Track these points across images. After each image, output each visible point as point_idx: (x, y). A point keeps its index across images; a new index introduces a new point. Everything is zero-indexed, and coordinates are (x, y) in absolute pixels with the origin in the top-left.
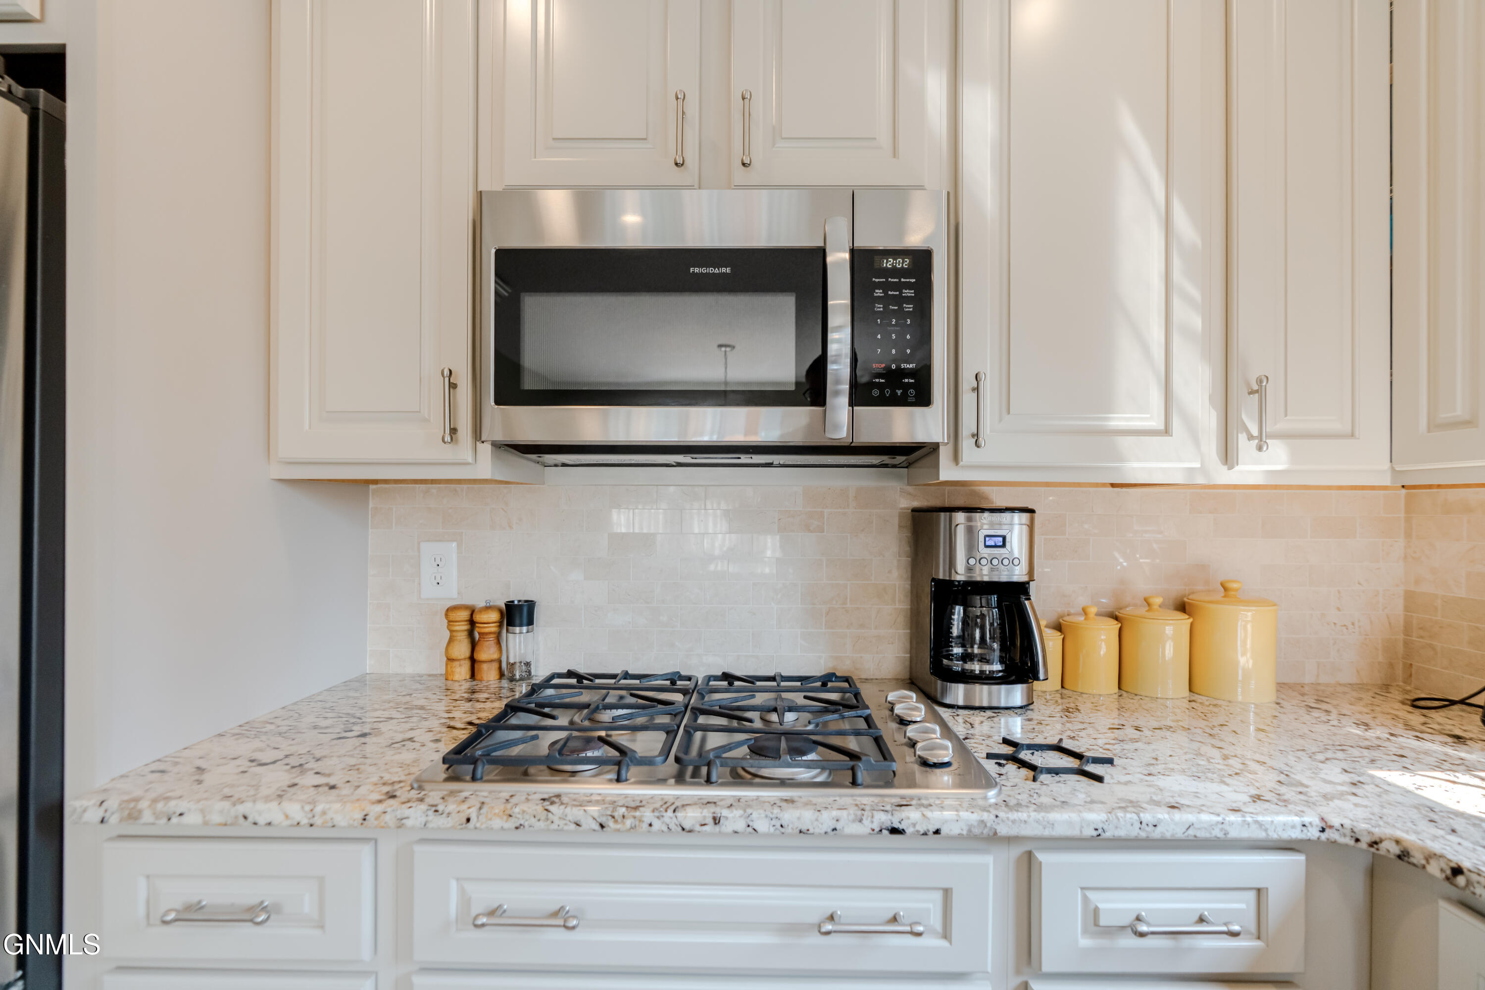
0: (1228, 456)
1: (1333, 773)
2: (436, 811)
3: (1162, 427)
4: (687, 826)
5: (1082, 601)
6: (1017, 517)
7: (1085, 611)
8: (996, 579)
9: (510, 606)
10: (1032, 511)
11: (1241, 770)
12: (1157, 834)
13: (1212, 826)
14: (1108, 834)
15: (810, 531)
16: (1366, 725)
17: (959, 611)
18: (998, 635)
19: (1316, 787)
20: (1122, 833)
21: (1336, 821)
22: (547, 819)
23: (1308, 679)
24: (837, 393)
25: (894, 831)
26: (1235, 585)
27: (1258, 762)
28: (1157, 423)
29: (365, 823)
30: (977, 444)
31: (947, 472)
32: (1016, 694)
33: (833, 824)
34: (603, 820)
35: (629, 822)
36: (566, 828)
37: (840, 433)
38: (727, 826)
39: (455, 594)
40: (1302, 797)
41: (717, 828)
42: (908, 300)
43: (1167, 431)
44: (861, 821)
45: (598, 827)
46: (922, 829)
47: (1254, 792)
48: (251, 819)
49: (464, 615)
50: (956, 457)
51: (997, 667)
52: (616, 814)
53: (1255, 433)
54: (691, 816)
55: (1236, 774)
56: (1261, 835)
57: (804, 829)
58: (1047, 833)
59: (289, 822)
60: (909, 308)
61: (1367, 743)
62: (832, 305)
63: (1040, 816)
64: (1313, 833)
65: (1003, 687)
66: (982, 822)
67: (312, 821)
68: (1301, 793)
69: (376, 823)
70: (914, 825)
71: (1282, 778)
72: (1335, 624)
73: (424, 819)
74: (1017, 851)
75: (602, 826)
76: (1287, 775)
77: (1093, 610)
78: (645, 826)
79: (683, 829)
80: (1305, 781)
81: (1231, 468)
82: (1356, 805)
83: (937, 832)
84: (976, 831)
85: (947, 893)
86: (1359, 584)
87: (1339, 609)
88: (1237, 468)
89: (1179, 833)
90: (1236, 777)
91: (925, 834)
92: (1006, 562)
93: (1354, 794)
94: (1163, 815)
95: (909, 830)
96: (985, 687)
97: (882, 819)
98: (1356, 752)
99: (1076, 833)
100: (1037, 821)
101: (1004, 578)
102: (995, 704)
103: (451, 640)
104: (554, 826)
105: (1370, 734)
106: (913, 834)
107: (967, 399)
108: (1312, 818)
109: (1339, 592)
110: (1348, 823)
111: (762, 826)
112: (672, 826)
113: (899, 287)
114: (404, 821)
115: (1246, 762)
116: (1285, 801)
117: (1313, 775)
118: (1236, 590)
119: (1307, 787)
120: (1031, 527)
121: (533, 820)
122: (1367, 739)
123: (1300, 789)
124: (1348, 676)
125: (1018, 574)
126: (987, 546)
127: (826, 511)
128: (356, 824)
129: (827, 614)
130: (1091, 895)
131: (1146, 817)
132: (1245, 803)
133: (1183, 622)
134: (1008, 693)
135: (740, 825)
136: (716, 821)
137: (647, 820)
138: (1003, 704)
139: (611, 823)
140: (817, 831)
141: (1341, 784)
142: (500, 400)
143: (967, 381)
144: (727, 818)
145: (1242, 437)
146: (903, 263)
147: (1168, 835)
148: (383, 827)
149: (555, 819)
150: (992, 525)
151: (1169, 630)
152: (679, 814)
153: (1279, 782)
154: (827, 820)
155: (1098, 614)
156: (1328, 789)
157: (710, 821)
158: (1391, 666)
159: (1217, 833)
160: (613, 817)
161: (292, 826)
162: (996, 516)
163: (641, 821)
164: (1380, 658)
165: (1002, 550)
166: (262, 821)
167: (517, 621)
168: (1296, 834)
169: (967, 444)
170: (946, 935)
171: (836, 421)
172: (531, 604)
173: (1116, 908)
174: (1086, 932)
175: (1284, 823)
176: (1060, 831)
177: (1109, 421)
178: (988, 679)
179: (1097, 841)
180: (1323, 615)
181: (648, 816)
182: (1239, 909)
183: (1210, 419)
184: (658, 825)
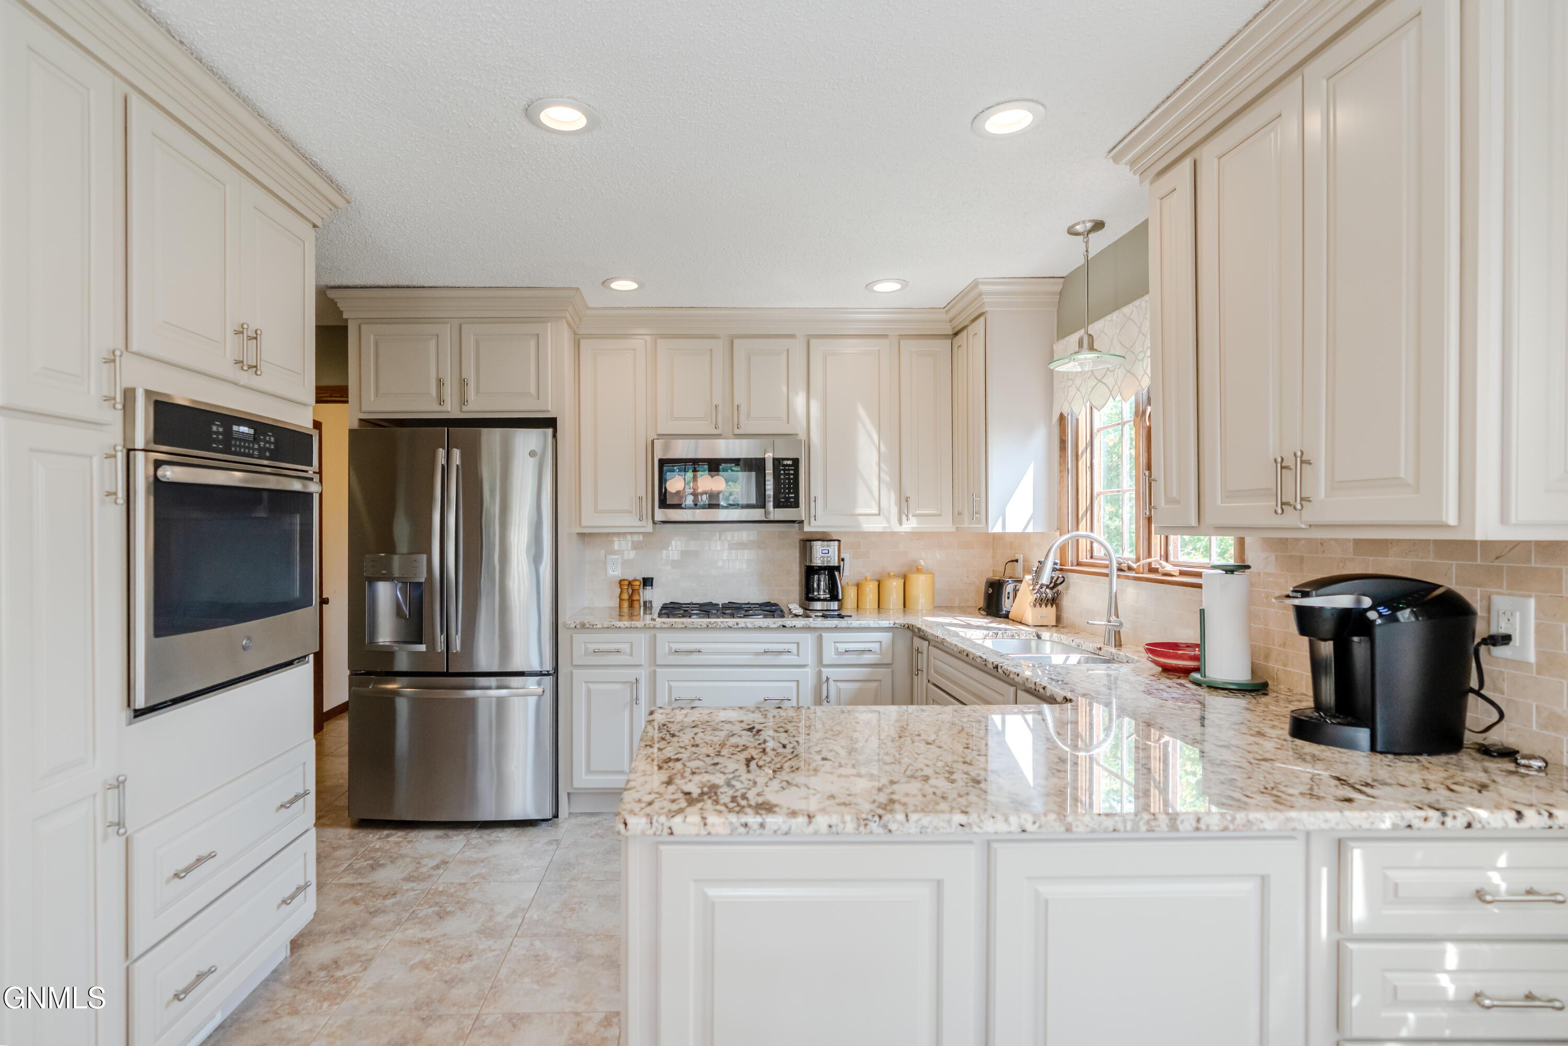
0: (900, 523)
2: (664, 623)
3: (878, 513)
5: (864, 575)
6: (836, 543)
7: (864, 579)
8: (827, 565)
9: (644, 579)
10: (839, 541)
12: (851, 626)
13: (866, 624)
14: (839, 626)
15: (762, 548)
17: (816, 576)
18: (828, 584)
20: (842, 626)
21: (897, 622)
24: (769, 501)
25: (784, 626)
26: (920, 568)
28: (875, 511)
29: (645, 626)
30: (817, 520)
31: (807, 528)
32: (835, 605)
33: (768, 625)
34: (708, 624)
36: (698, 627)
37: (771, 518)
39: (620, 575)
41: (737, 626)
42: (792, 474)
43: (879, 514)
44: (775, 624)
45: (706, 626)
46: (790, 625)
49: (627, 583)
50: (810, 524)
51: (828, 596)
53: (907, 515)
56: (878, 626)
57: (760, 626)
58: (823, 626)
59: (625, 626)
60: (792, 477)
62: (767, 473)
64: (892, 625)
65: (832, 603)
66: (807, 624)
67: (631, 626)
69: (648, 626)
72: (963, 582)
73: (661, 625)
74: (817, 633)
77: (868, 579)
78: (719, 626)
79: (729, 627)
81: (900, 526)
83: (795, 627)
84: (805, 626)
85: (798, 644)
87: (968, 577)
88: (904, 527)
89: (857, 626)
91: (792, 627)
92: (831, 559)
94: (854, 622)
95: (788, 626)
96: (825, 603)
97: (780, 623)
99: (830, 626)
100: (820, 623)
101: (830, 565)
102: (829, 608)
103: (621, 593)
106: (789, 628)
107: (812, 504)
108: (893, 622)
109: (965, 570)
111: (749, 624)
112: (726, 625)
113: (789, 470)
114: (655, 626)
120: (839, 546)
121: (689, 625)
125: (835, 563)
126: (824, 554)
129: (767, 581)
130: (836, 644)
131: (849, 622)
133: (901, 582)
135: (744, 626)
138: (832, 609)
140: (764, 627)
142: (660, 507)
143: (812, 499)
145: (904, 516)
146: (790, 462)
147: (854, 626)
148: (650, 628)
150: (825, 546)
151: (895, 584)
152: (728, 623)
154: (766, 624)
155: (870, 580)
157: (736, 624)
159: (867, 626)
160: (710, 624)
161: (626, 628)
162: (826, 543)
165: (829, 555)
166: (618, 626)
167: (648, 584)
168: (887, 626)
169: (812, 519)
170: (798, 655)
171: (769, 513)
172: (652, 579)
173: (842, 647)
174: (835, 654)
175: (885, 623)
176: (826, 626)
177: (859, 511)
178: (825, 600)
179: (836, 629)
180: (962, 580)
181: (720, 624)
182: (875, 647)
183: (894, 510)
184: (722, 626)
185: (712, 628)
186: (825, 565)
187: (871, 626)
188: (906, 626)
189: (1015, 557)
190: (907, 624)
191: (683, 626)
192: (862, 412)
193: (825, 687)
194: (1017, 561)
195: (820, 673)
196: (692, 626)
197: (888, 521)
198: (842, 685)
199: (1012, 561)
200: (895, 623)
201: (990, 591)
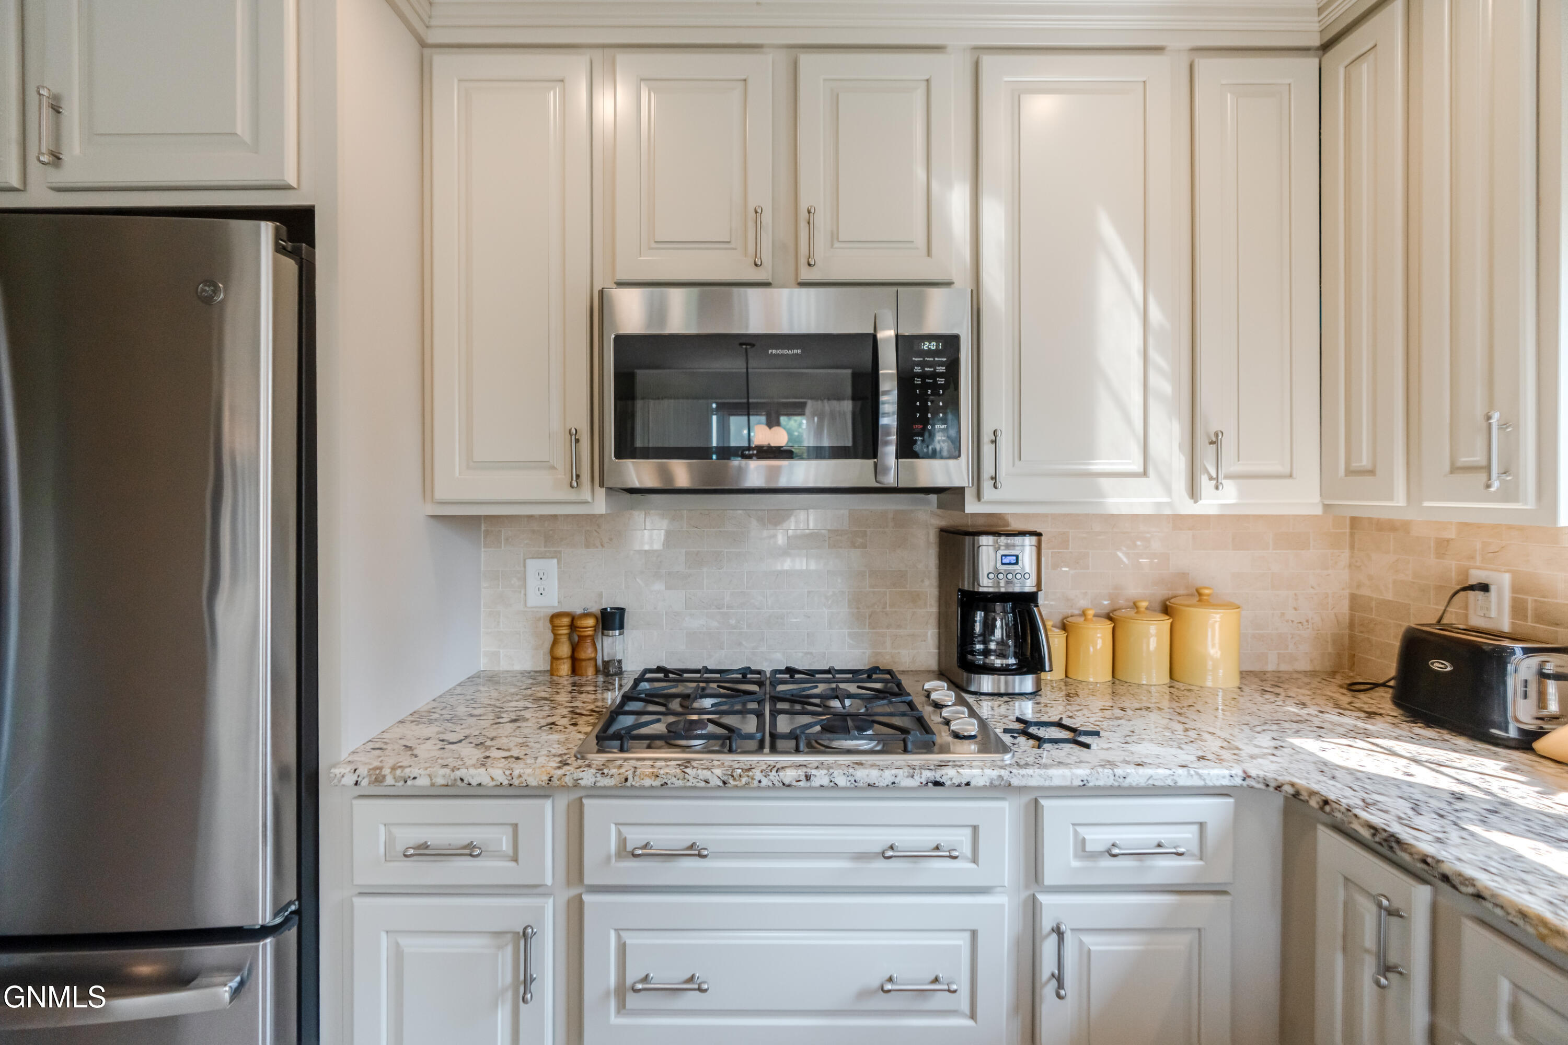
0: (1195, 493)
1: (1265, 741)
2: (603, 773)
3: (1141, 470)
4: (787, 782)
5: (1083, 603)
6: (1029, 541)
7: (1084, 614)
8: (1010, 590)
9: (604, 612)
10: (1039, 535)
11: (1196, 739)
12: (1126, 783)
13: (1166, 777)
14: (1091, 784)
15: (855, 547)
16: (1304, 704)
17: (979, 616)
18: (1012, 633)
19: (1247, 750)
20: (1101, 783)
21: (1253, 773)
22: (684, 779)
23: (1271, 667)
24: (887, 443)
25: (937, 784)
26: (1207, 591)
27: (1210, 733)
28: (1137, 467)
29: (551, 783)
30: (995, 486)
31: (971, 507)
32: (1027, 683)
33: (892, 779)
34: (725, 778)
35: (744, 780)
36: (698, 785)
37: (890, 480)
38: (816, 782)
39: (556, 604)
40: (1235, 757)
41: (808, 784)
42: (941, 375)
44: (912, 776)
45: (721, 784)
46: (956, 782)
47: (1200, 754)
48: (466, 781)
49: (566, 621)
50: (979, 496)
51: (1012, 661)
52: (734, 774)
53: (1214, 476)
54: (789, 775)
55: (1192, 742)
56: (1200, 783)
57: (872, 783)
58: (1047, 784)
59: (494, 783)
61: (1299, 718)
62: (882, 374)
63: (1042, 771)
64: (1238, 781)
65: (1017, 678)
66: (1001, 777)
67: (510, 782)
68: (1235, 754)
69: (558, 782)
70: (951, 779)
71: (1225, 744)
72: (1292, 621)
73: (593, 780)
74: (1026, 798)
75: (724, 783)
76: (1229, 742)
77: (1091, 613)
78: (756, 783)
79: (784, 784)
80: (1241, 747)
81: (1196, 502)
82: (1272, 762)
83: (968, 784)
84: (996, 783)
85: (975, 828)
86: (1312, 587)
87: (1295, 609)
88: (1200, 502)
89: (1142, 782)
90: (1191, 744)
91: (959, 786)
92: (1018, 576)
93: (1274, 755)
94: (1131, 770)
95: (948, 783)
96: (1002, 678)
97: (928, 775)
98: (1287, 725)
99: (1068, 783)
100: (1040, 776)
101: (1017, 590)
102: (1010, 691)
103: (555, 643)
104: (689, 784)
105: (1304, 712)
106: (950, 786)
107: (987, 447)
108: (1237, 771)
109: (1295, 594)
110: (1261, 774)
111: (842, 781)
112: (776, 783)
113: (934, 365)
114: (579, 781)
115: (1202, 733)
116: (1221, 760)
117: (1248, 742)
118: (1208, 595)
119: (1240, 749)
120: (1039, 547)
121: (674, 780)
122: (1299, 716)
123: (1236, 752)
124: (1303, 665)
125: (1029, 586)
126: (1003, 564)
127: (868, 530)
128: (543, 784)
129: (870, 616)
130: (1079, 829)
131: (1119, 772)
132: (1192, 762)
133: (1165, 623)
134: (1021, 682)
135: (825, 781)
136: (808, 778)
137: (757, 778)
138: (1017, 691)
139: (731, 781)
140: (881, 784)
141: (1266, 748)
142: (619, 455)
143: (987, 436)
144: (815, 776)
145: (1204, 479)
146: (937, 346)
147: (1134, 784)
148: (563, 786)
149: (691, 778)
150: (1008, 546)
151: (1153, 629)
152: (781, 774)
153: (1222, 747)
154: (888, 777)
155: (1096, 616)
156: (1256, 751)
157: (803, 778)
158: (1339, 656)
159: (1169, 782)
160: (733, 776)
161: (497, 786)
162: (1010, 540)
163: (753, 779)
164: (1330, 649)
165: (1015, 567)
166: (474, 783)
167: (611, 626)
168: (1226, 782)
169: (987, 485)
170: (975, 860)
171: (886, 470)
172: (622, 611)
173: (1097, 838)
174: (1076, 856)
175: (1217, 775)
176: (1056, 782)
177: (1099, 466)
178: (1005, 671)
179: (1084, 790)
180: (1283, 614)
181: (758, 775)
182: (1187, 836)
183: (1179, 463)
184: (765, 782)
185: (736, 786)
186: (1003, 590)
187: (1181, 783)
188: (1288, 789)
189: (1467, 576)
190: (1293, 785)
191: (657, 783)
192: (1107, 230)
193: (1049, 947)
194: (1481, 587)
195: (1033, 908)
196: (680, 783)
197: (1168, 490)
198: (1095, 943)
199: (1472, 588)
200: (1246, 776)
201: (1440, 666)
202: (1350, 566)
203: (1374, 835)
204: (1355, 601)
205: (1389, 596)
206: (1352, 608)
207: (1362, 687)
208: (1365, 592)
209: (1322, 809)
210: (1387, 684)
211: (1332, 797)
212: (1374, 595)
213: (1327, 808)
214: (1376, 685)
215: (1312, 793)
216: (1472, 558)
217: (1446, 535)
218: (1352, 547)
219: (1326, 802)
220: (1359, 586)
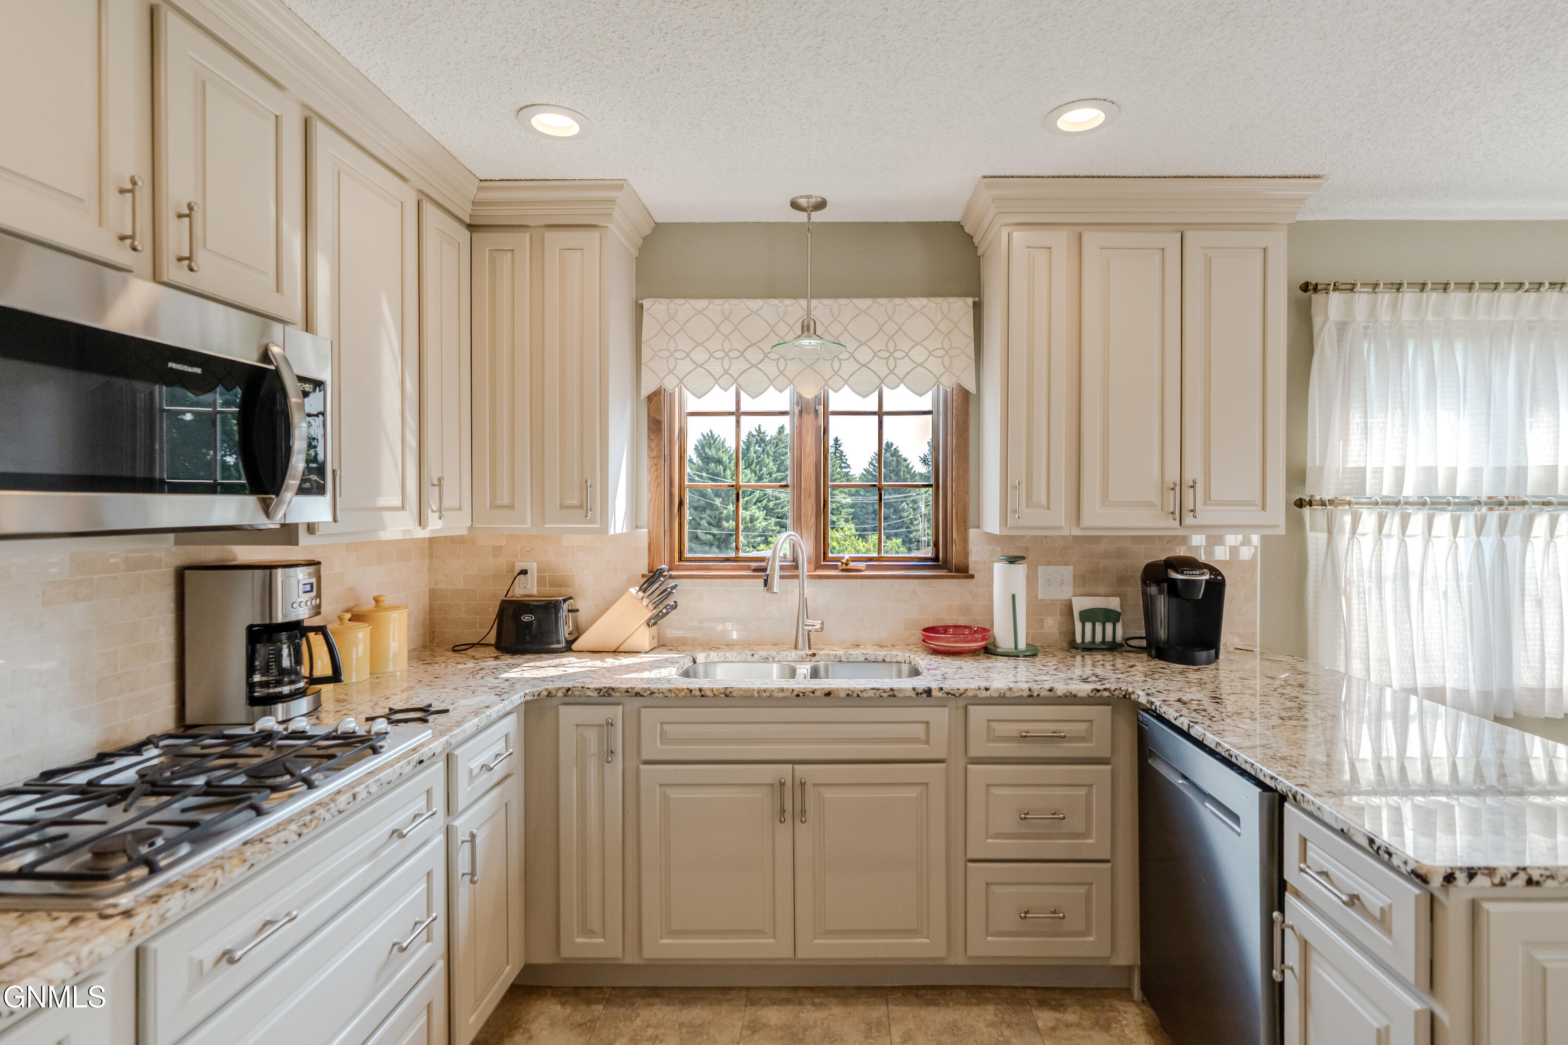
0: (421, 521)
3: (401, 503)
21: (527, 692)
24: (288, 487)
25: (421, 762)
26: (383, 598)
27: (468, 686)
28: (398, 503)
31: (304, 540)
43: (403, 508)
44: (409, 763)
46: (430, 755)
61: (478, 668)
64: (523, 699)
66: (447, 741)
70: (427, 755)
81: (425, 528)
82: (521, 685)
86: (414, 588)
93: (514, 683)
97: (416, 757)
98: (482, 673)
108: (521, 693)
109: (407, 594)
118: (384, 601)
122: (474, 667)
126: (304, 592)
139: (305, 831)
145: (430, 510)
153: (490, 689)
158: (424, 635)
164: (421, 631)
173: (477, 764)
174: (469, 784)
176: (469, 732)
183: (415, 502)
188: (545, 693)
189: (513, 567)
190: (547, 690)
194: (524, 572)
199: (520, 573)
200: (526, 694)
201: (526, 618)
202: (429, 569)
203: (599, 693)
204: (433, 594)
205: (460, 586)
206: (431, 599)
207: (464, 647)
208: (442, 586)
209: (566, 695)
210: (481, 642)
211: (570, 686)
212: (450, 587)
213: (570, 693)
214: (473, 645)
215: (558, 689)
216: (516, 556)
217: (500, 544)
218: (431, 556)
219: (569, 690)
220: (436, 584)
